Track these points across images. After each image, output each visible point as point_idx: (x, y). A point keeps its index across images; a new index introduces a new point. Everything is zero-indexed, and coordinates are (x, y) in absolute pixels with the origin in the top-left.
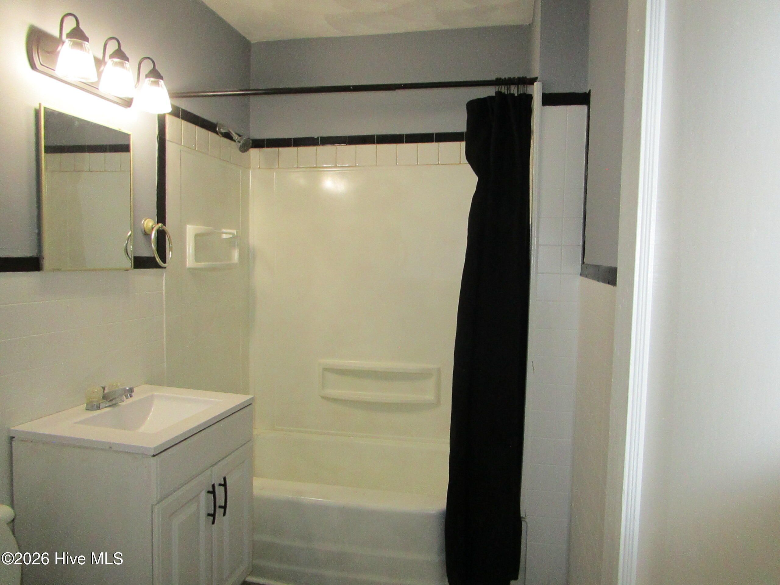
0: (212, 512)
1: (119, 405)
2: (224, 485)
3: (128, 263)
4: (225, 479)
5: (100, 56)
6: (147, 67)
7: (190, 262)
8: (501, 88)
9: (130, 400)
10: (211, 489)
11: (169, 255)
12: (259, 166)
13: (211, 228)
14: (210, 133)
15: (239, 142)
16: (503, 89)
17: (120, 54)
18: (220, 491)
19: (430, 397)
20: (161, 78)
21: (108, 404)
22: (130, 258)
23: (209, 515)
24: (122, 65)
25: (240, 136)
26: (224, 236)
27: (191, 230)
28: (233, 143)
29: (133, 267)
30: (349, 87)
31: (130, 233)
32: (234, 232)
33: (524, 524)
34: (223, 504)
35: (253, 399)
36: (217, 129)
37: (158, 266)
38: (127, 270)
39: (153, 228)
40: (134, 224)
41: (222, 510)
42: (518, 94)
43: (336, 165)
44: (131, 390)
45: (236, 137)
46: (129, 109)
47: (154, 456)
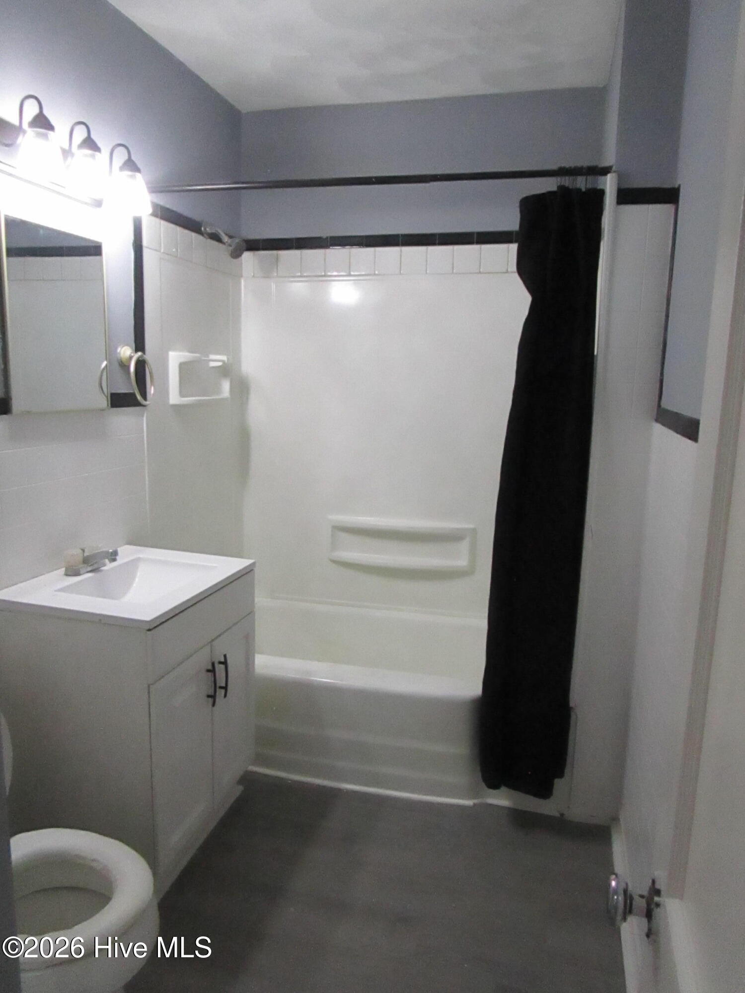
0: (213, 694)
1: (102, 571)
2: (225, 663)
3: (103, 402)
4: (225, 656)
5: (66, 147)
6: (120, 156)
7: (174, 398)
8: (565, 180)
9: (114, 564)
10: (210, 667)
11: (151, 390)
12: (252, 274)
13: (197, 355)
14: (194, 235)
15: (230, 245)
16: (566, 181)
17: (90, 143)
18: (220, 669)
19: (462, 562)
20: (138, 170)
21: (89, 569)
22: (106, 395)
23: (209, 696)
24: (93, 156)
25: (231, 237)
26: (212, 364)
27: (175, 358)
28: (221, 245)
29: (110, 405)
30: (370, 178)
31: (105, 363)
32: (224, 358)
33: (573, 714)
34: (223, 685)
35: (253, 564)
36: (203, 229)
37: (138, 404)
38: (103, 410)
39: (131, 358)
40: (110, 353)
41: (223, 691)
42: (586, 188)
43: (350, 272)
44: (115, 553)
45: (225, 239)
46: (98, 209)
47: (149, 630)
